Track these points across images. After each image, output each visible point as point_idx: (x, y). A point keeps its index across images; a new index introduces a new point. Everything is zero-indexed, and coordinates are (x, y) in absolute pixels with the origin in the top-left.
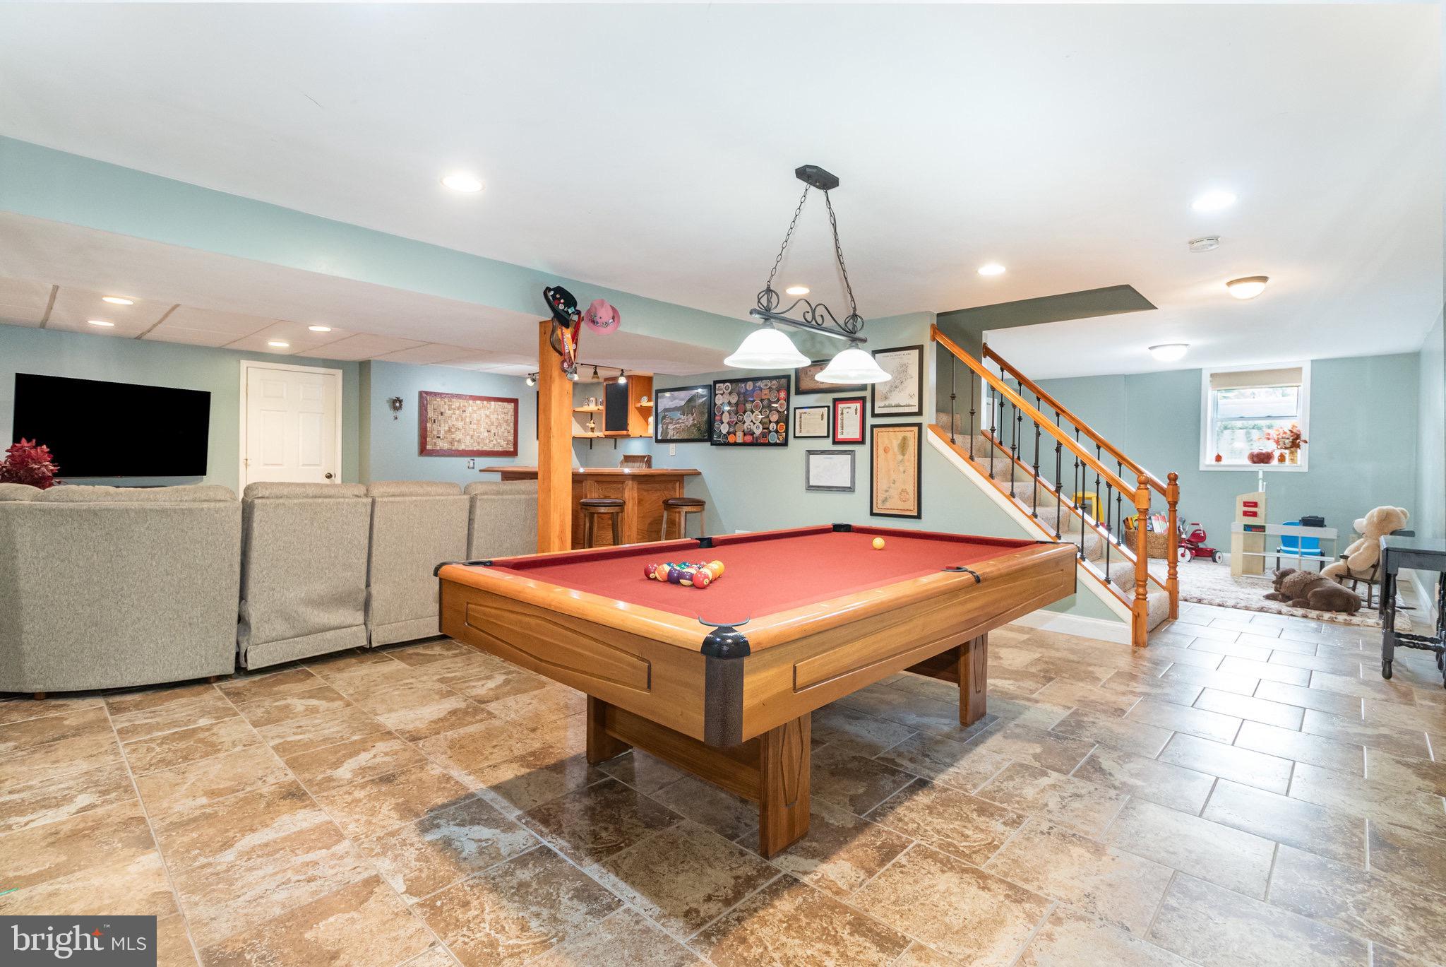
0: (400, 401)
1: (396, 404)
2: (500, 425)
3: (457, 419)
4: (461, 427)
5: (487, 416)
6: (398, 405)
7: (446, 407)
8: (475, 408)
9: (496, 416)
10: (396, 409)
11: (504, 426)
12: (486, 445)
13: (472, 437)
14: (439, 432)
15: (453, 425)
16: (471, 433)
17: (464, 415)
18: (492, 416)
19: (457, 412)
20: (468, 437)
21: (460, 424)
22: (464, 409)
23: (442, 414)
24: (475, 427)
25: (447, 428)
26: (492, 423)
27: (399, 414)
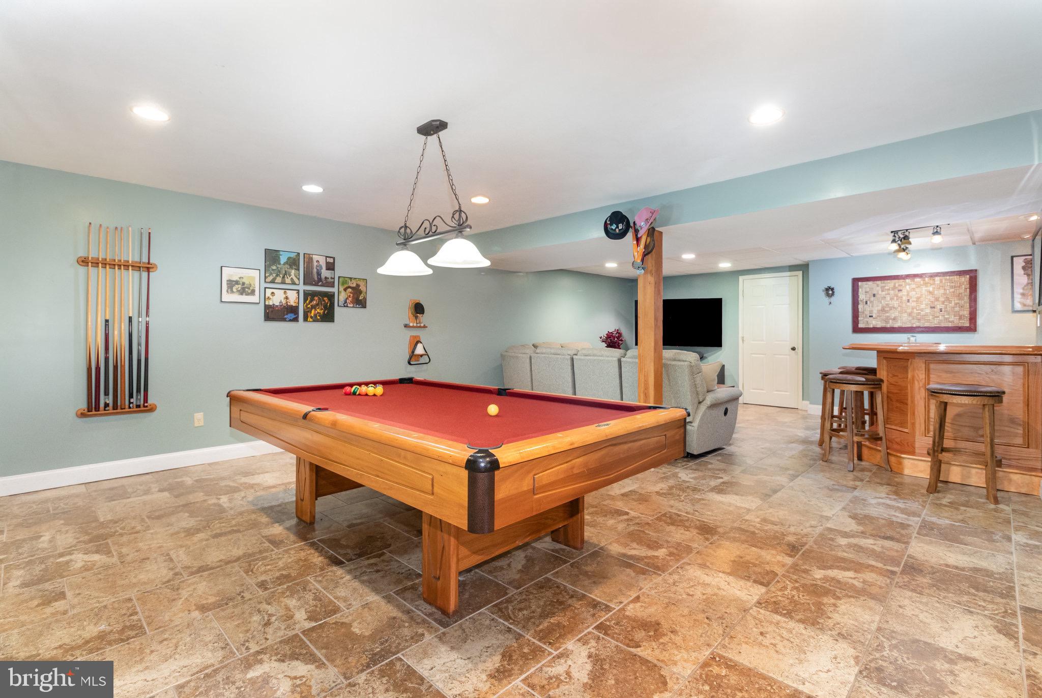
0: (832, 289)
1: (830, 292)
2: (948, 299)
3: (892, 299)
4: (896, 306)
5: (930, 293)
6: (831, 292)
7: (879, 288)
8: (914, 286)
9: (942, 291)
10: (828, 295)
11: (955, 301)
12: (928, 321)
13: (910, 314)
14: (871, 312)
15: (887, 305)
16: (909, 311)
17: (900, 294)
18: (936, 292)
19: (892, 292)
20: (905, 315)
21: (895, 303)
22: (900, 288)
23: (874, 295)
24: (914, 304)
25: (880, 308)
26: (937, 299)
27: (833, 299)
